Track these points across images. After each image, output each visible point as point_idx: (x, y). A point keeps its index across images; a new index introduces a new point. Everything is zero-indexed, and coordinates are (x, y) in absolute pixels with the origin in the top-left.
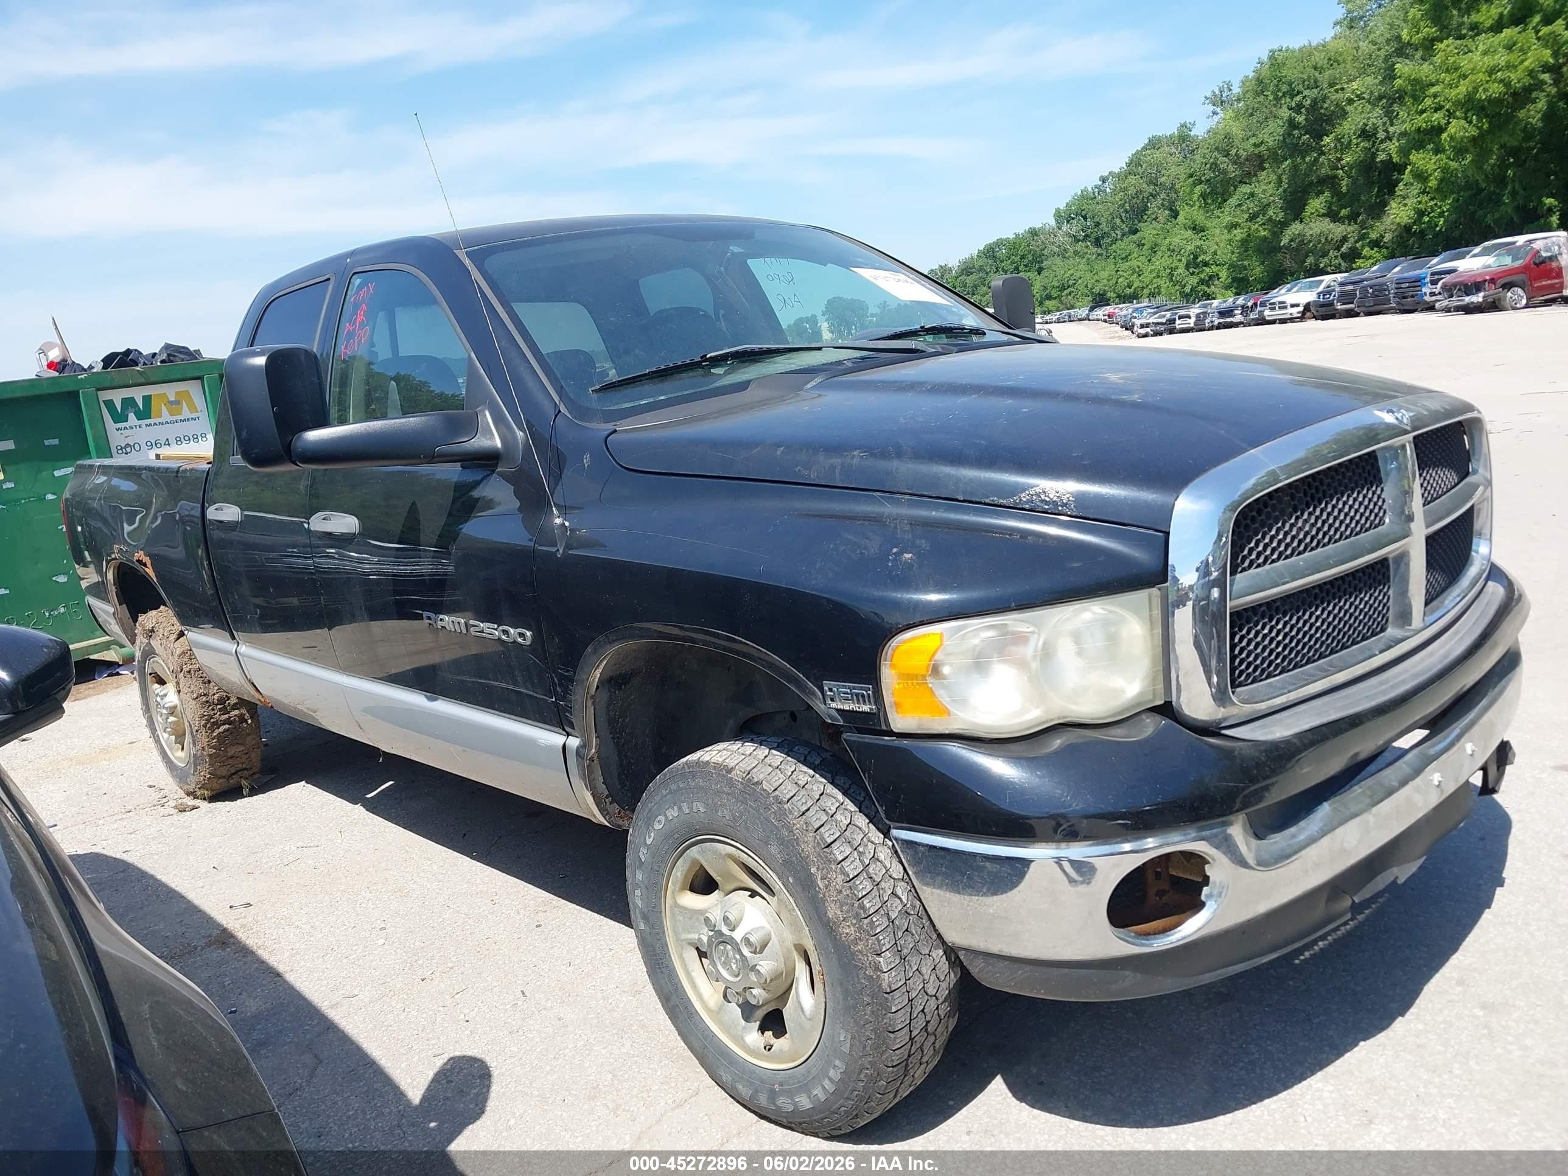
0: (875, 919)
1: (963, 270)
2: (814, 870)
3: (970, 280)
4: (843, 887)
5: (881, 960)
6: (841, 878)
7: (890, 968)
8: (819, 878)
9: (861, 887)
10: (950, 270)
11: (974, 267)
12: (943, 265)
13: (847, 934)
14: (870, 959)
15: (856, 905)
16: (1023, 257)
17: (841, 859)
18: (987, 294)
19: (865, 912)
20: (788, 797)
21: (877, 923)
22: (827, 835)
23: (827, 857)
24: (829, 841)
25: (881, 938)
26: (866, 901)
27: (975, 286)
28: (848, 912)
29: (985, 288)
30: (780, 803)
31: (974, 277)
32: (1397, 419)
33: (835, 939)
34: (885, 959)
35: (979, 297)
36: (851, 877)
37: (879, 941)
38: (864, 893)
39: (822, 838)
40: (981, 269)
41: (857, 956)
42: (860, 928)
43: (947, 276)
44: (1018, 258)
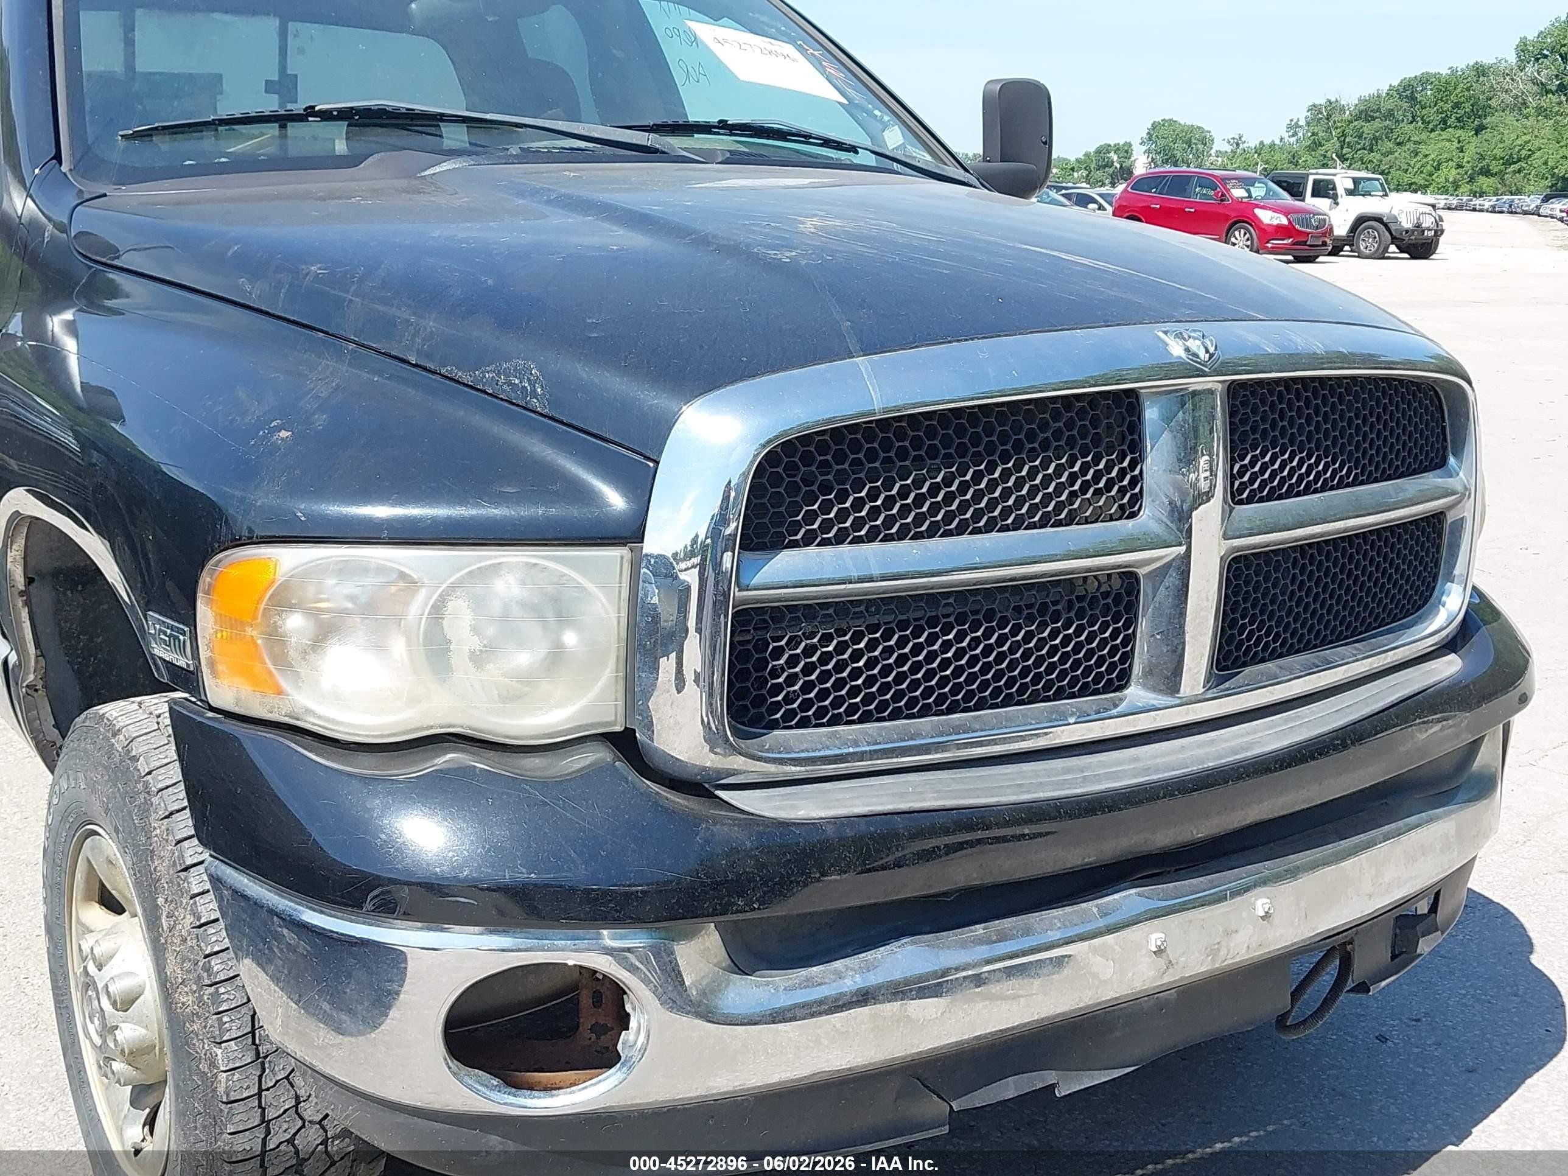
0: (222, 990)
1: (1361, 112)
2: (160, 901)
3: (1369, 129)
4: (189, 933)
5: (219, 1052)
6: (190, 919)
7: (231, 1066)
8: (165, 914)
9: (214, 939)
10: (1342, 110)
11: (1379, 110)
12: (1333, 100)
13: (183, 1004)
14: (206, 1046)
15: (201, 964)
16: (1457, 105)
17: (196, 891)
18: (1392, 153)
19: (209, 976)
20: (160, 786)
21: (226, 997)
22: (190, 852)
23: (179, 885)
24: (189, 862)
25: (225, 1019)
26: (214, 961)
27: (1376, 139)
28: (189, 971)
29: (1390, 145)
30: (148, 793)
31: (1377, 124)
32: (1187, 350)
33: (171, 1008)
34: (226, 1051)
35: (1378, 156)
36: (203, 921)
37: (221, 1024)
38: (216, 949)
39: (182, 856)
40: (1390, 114)
41: (192, 1039)
42: (200, 999)
43: (1336, 117)
44: (1449, 106)
